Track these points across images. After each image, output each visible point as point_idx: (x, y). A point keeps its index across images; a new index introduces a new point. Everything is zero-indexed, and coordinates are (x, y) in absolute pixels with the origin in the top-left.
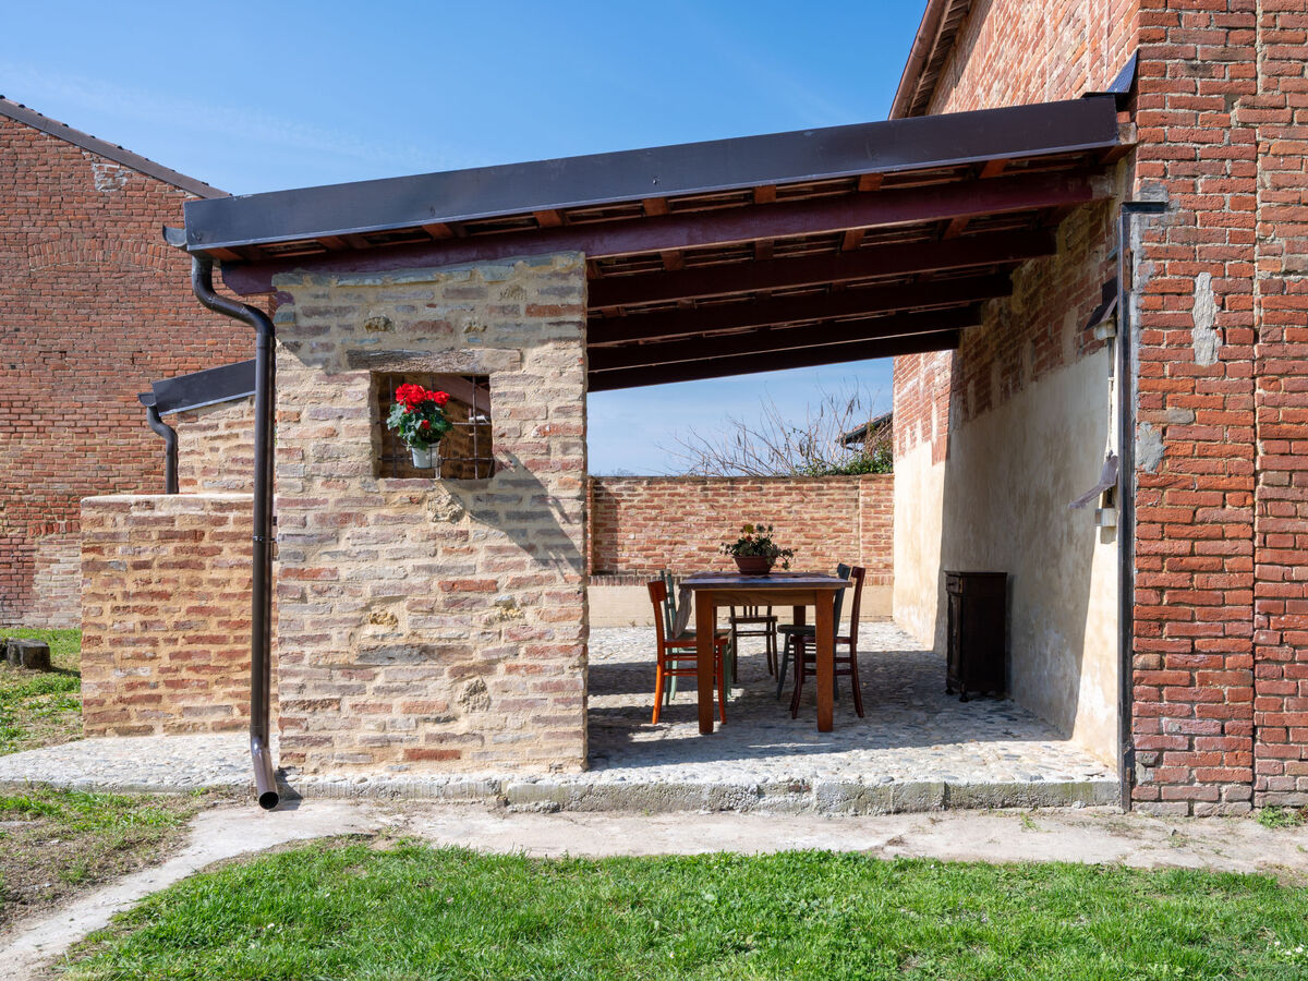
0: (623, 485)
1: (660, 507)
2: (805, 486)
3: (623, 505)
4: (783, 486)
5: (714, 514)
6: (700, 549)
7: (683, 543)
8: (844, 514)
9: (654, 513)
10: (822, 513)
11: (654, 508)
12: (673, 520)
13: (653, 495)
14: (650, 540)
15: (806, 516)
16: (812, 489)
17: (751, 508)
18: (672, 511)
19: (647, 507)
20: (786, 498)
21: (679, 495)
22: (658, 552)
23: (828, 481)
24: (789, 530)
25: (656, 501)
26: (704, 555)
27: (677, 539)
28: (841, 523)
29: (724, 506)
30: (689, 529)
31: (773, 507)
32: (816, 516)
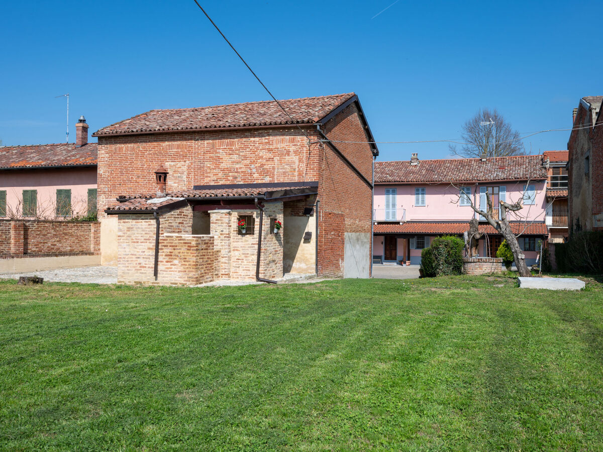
0: (30, 223)
1: (40, 231)
2: (78, 225)
3: (30, 230)
4: (73, 224)
5: (55, 233)
6: (52, 245)
7: (47, 243)
8: (87, 234)
9: (39, 232)
10: (82, 233)
11: (39, 231)
12: (44, 235)
13: (39, 227)
14: (37, 242)
15: (79, 234)
16: (80, 226)
17: (65, 231)
18: (44, 232)
19: (37, 231)
20: (74, 228)
21: (46, 227)
22: (40, 246)
23: (84, 223)
24: (74, 238)
25: (40, 229)
26: (52, 247)
27: (46, 241)
28: (87, 236)
29: (58, 231)
30: (48, 238)
31: (70, 231)
32: (81, 234)
